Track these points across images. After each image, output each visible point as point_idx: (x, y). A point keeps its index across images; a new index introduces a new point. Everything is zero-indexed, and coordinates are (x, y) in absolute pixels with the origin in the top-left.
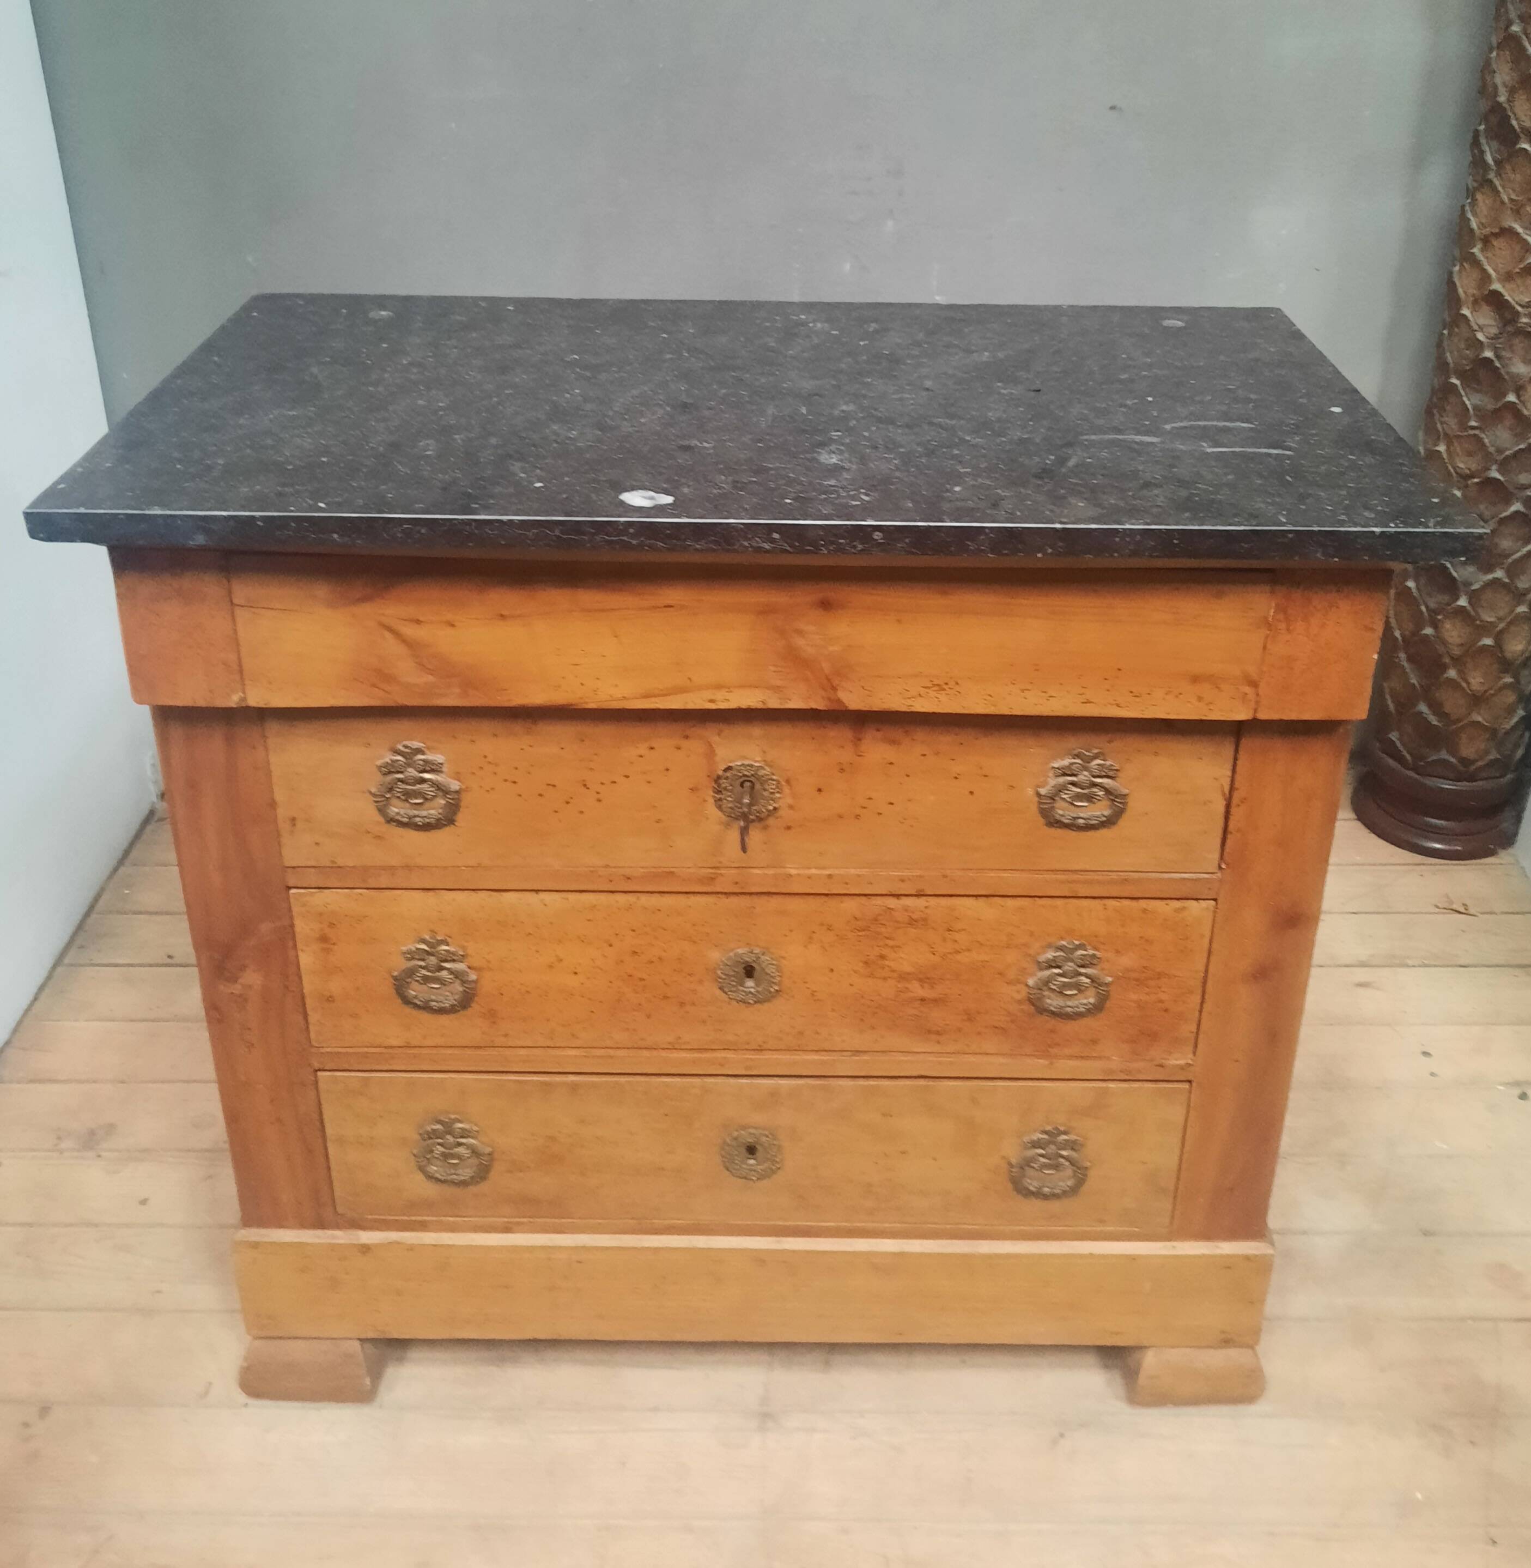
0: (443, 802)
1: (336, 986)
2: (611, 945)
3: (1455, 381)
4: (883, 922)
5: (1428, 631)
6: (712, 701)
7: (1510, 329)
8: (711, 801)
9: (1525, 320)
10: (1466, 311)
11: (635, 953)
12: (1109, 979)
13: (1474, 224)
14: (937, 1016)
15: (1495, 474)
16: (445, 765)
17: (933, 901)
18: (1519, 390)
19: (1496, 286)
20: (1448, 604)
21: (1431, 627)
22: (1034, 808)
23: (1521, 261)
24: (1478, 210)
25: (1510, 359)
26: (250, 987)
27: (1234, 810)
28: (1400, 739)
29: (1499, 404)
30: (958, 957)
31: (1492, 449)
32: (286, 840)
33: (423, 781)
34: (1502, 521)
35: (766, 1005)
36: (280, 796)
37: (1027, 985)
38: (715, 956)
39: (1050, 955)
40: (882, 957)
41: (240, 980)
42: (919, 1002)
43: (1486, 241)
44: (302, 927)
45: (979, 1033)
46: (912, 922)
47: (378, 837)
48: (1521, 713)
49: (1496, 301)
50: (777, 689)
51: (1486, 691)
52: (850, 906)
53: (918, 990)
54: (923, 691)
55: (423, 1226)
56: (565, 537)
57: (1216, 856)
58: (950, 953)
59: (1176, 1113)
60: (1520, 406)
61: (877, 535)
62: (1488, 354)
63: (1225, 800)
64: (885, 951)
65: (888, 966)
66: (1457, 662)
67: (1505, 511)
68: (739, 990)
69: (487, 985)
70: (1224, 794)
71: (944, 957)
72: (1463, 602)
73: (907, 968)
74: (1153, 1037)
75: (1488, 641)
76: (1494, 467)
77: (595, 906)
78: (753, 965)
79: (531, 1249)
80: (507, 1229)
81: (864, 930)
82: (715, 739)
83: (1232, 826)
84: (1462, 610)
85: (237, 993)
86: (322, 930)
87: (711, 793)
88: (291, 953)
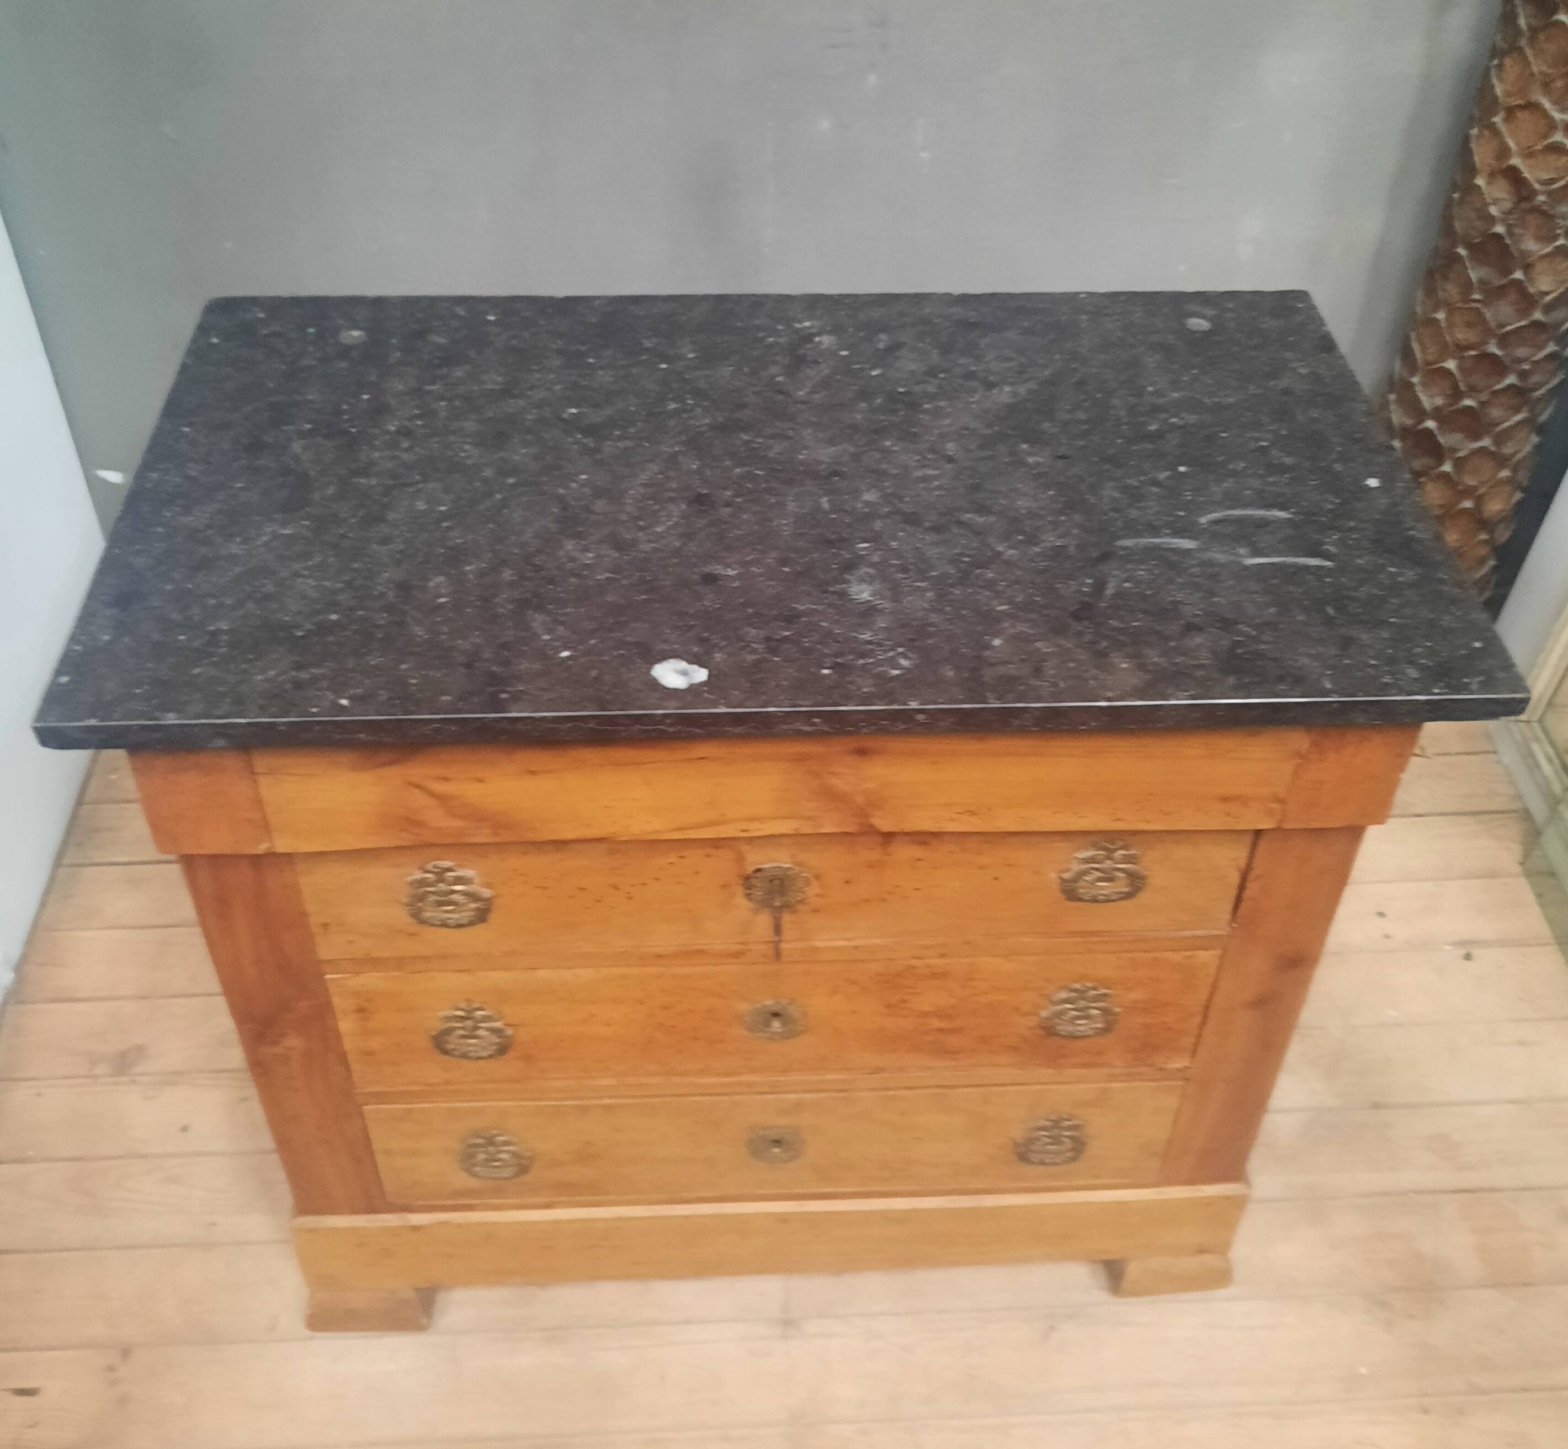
1: (375, 1043)
2: (642, 1003)
3: (1462, 251)
4: (905, 976)
6: (743, 832)
7: (1525, 205)
8: (742, 896)
9: (1542, 198)
10: (1480, 181)
11: (665, 1008)
12: (1118, 1009)
13: (1499, 90)
14: (953, 1041)
15: (1493, 349)
17: (955, 960)
18: (1527, 268)
19: (1515, 161)
20: (1433, 469)
22: (1056, 889)
23: (1545, 137)
24: (1504, 76)
25: (1520, 235)
26: (292, 1049)
29: (1504, 282)
30: (976, 999)
31: (1493, 324)
32: (319, 940)
34: (1495, 393)
35: (791, 1040)
36: (310, 907)
37: (1040, 1017)
38: (743, 1006)
39: (1064, 995)
40: (905, 1001)
41: (281, 1045)
42: (938, 1032)
43: (1510, 112)
44: (338, 1002)
45: (993, 1052)
46: (934, 976)
47: (412, 935)
48: (1492, 562)
49: (1513, 175)
50: (810, 818)
51: (1460, 548)
52: (874, 966)
53: (936, 1024)
54: (955, 816)
55: (469, 1209)
56: (599, 728)
58: (968, 997)
59: (1172, 1103)
60: (1526, 284)
62: (1499, 229)
64: (907, 998)
65: (910, 1008)
67: (1499, 382)
68: (766, 1030)
71: (962, 999)
72: (1447, 467)
73: (927, 1009)
74: (1155, 1048)
75: (1468, 504)
76: (1493, 341)
77: (626, 976)
78: (780, 1011)
79: (570, 1221)
80: (548, 1206)
81: (887, 983)
82: (745, 848)
84: (1445, 475)
85: (280, 1053)
86: (359, 1004)
87: (741, 888)
88: (329, 1022)
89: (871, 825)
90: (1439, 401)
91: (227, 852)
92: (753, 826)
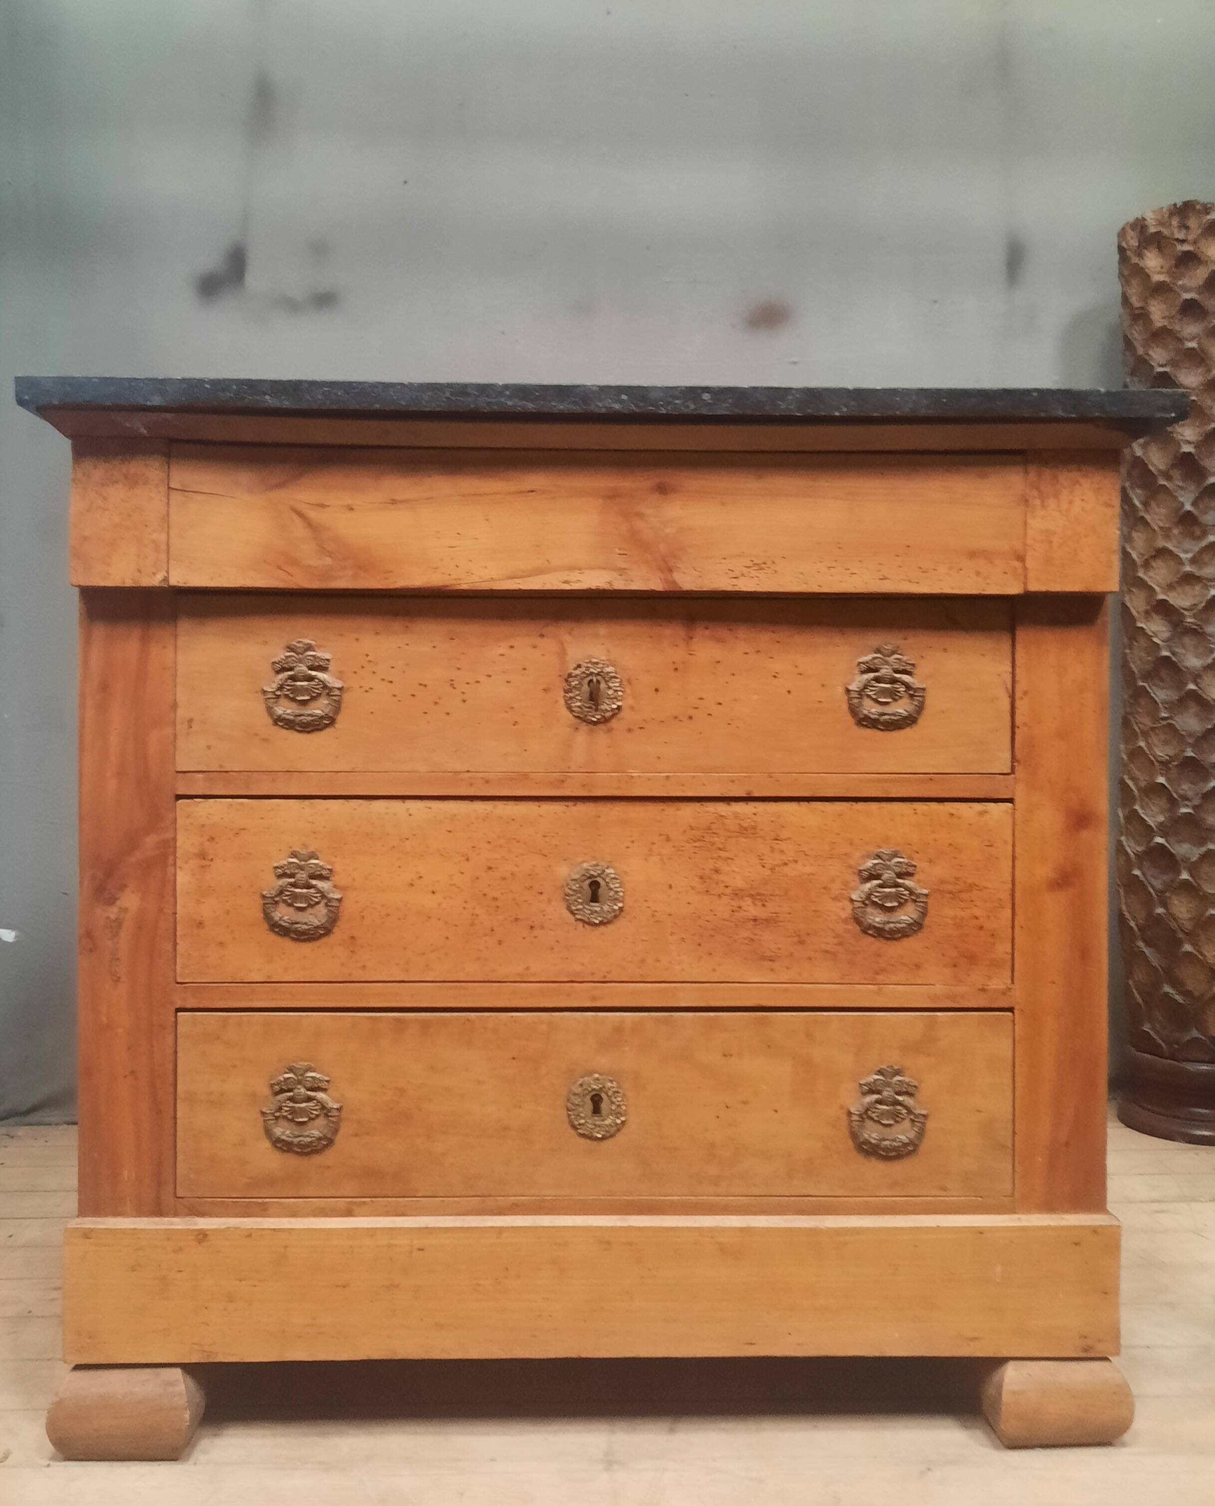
0: (326, 702)
1: (207, 909)
2: (468, 860)
3: (1141, 683)
4: (714, 831)
5: (1160, 910)
6: (566, 582)
7: (1179, 629)
8: (562, 702)
9: (1191, 620)
10: (1140, 625)
11: (490, 868)
12: (925, 891)
13: (1135, 556)
14: (769, 939)
15: (1190, 753)
16: (332, 663)
17: (761, 807)
18: (1196, 677)
19: (1162, 596)
20: (1172, 881)
21: (1161, 907)
22: (845, 707)
23: (1178, 573)
24: (1136, 544)
25: (1184, 654)
26: (126, 909)
27: (1018, 703)
28: (1153, 1029)
29: (1183, 693)
30: (787, 870)
31: (1184, 733)
32: (180, 743)
33: (311, 679)
34: (1204, 797)
35: (611, 927)
36: (182, 697)
37: (852, 901)
38: (564, 871)
39: (870, 863)
40: (717, 871)
41: (118, 903)
42: (752, 923)
43: (1147, 564)
44: (186, 843)
45: (810, 959)
46: (742, 831)
47: (266, 740)
49: (1163, 608)
50: (622, 571)
52: (688, 811)
53: (751, 909)
54: (745, 570)
55: (263, 1211)
56: (454, 398)
57: (1008, 753)
58: (779, 866)
59: (1004, 1046)
60: (1200, 692)
61: (706, 396)
62: (1165, 653)
63: (1010, 697)
64: (719, 864)
65: (723, 882)
66: (1191, 936)
67: (1205, 785)
68: (584, 908)
69: (349, 908)
70: (1007, 689)
71: (772, 869)
72: (1184, 875)
73: (740, 883)
74: (972, 959)
76: (1188, 748)
77: (455, 815)
78: (598, 879)
79: (372, 1232)
80: (349, 1212)
81: (699, 840)
82: (567, 638)
83: (1018, 723)
84: (1186, 883)
85: (113, 917)
86: (202, 844)
87: (563, 694)
88: (170, 870)
89: (674, 582)
90: (1161, 818)
91: (129, 583)
92: (574, 576)
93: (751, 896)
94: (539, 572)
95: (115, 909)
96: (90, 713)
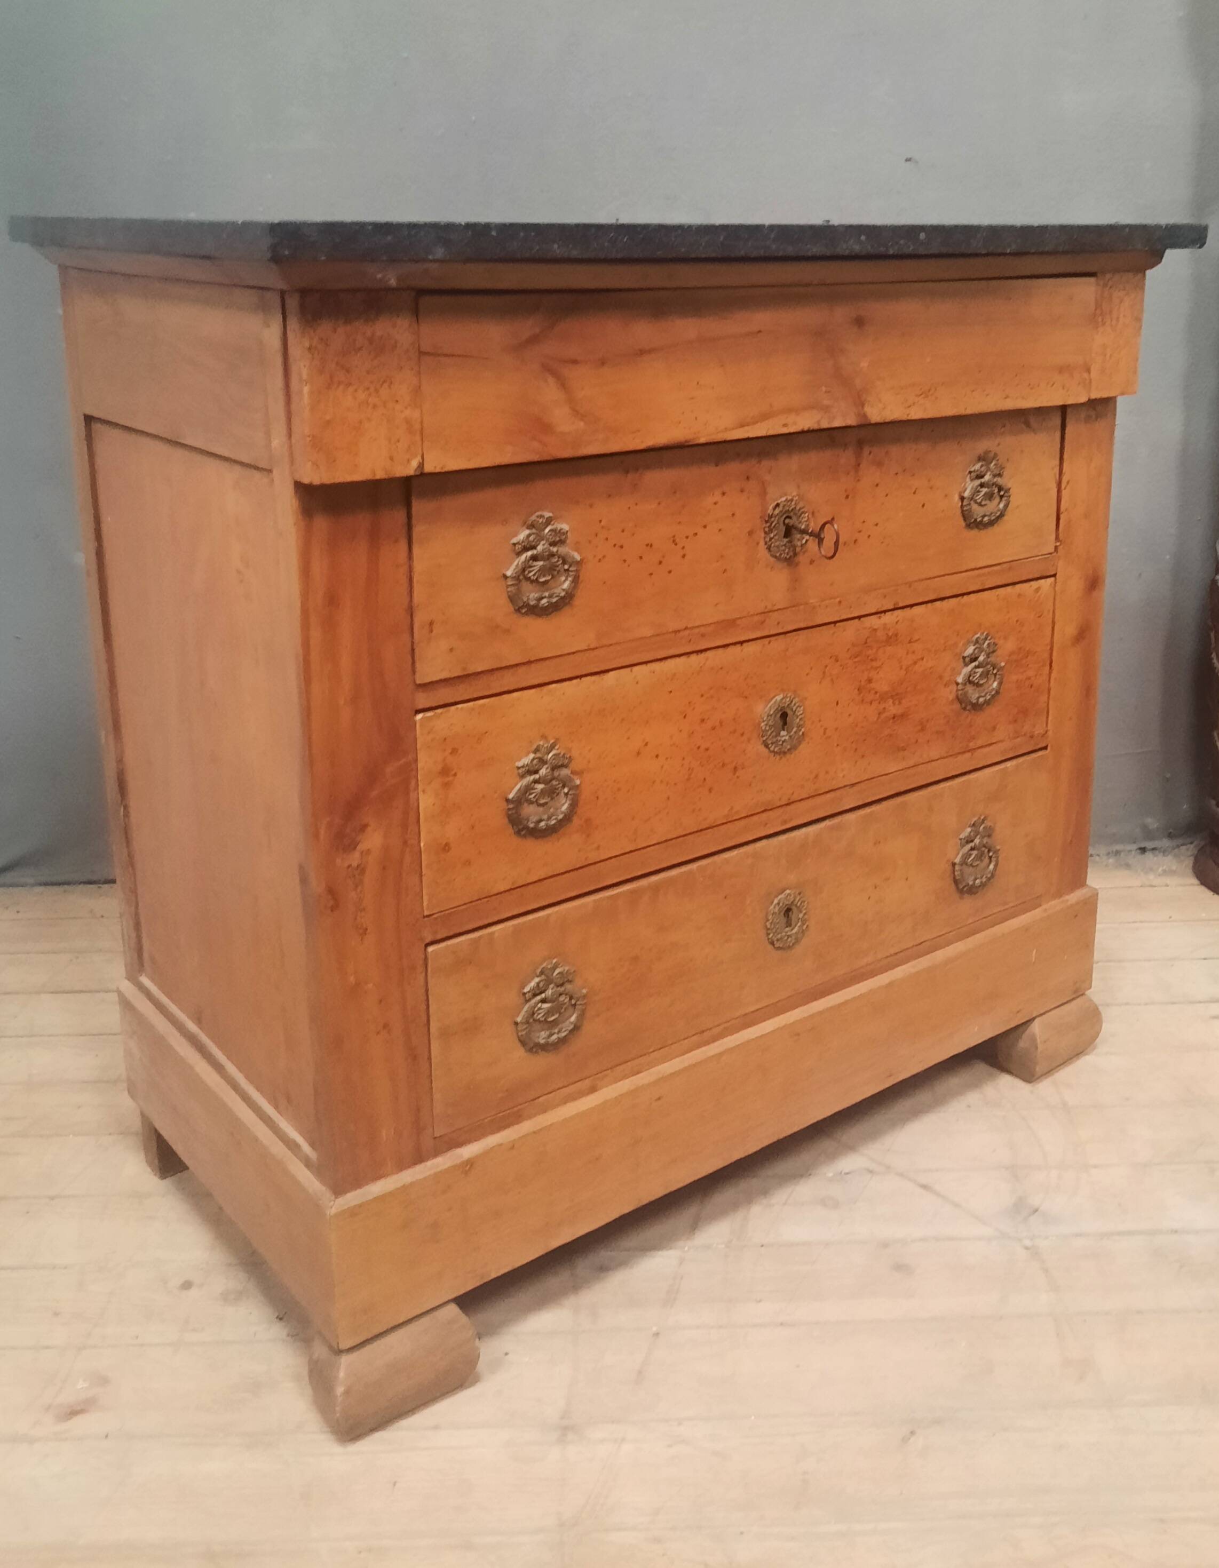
0: (565, 578)
1: (452, 829)
2: (685, 717)
6: (785, 425)
8: (762, 543)
11: (703, 721)
12: (1003, 664)
16: (570, 535)
17: (902, 614)
26: (368, 852)
27: (1063, 493)
33: (552, 556)
36: (419, 598)
38: (760, 709)
40: (870, 680)
41: (358, 848)
44: (426, 761)
46: (888, 640)
47: (506, 631)
50: (826, 409)
53: (893, 709)
54: (917, 397)
57: (1054, 536)
59: (1045, 782)
63: (1057, 487)
64: (872, 674)
69: (588, 789)
70: (1056, 481)
74: (1026, 713)
77: (675, 674)
80: (593, 1089)
82: (767, 477)
83: (1062, 508)
85: (355, 864)
86: (444, 760)
87: (763, 535)
88: (412, 795)
89: (865, 416)
91: (380, 475)
92: (791, 418)
93: (892, 697)
94: (764, 417)
95: (357, 855)
96: (316, 635)
